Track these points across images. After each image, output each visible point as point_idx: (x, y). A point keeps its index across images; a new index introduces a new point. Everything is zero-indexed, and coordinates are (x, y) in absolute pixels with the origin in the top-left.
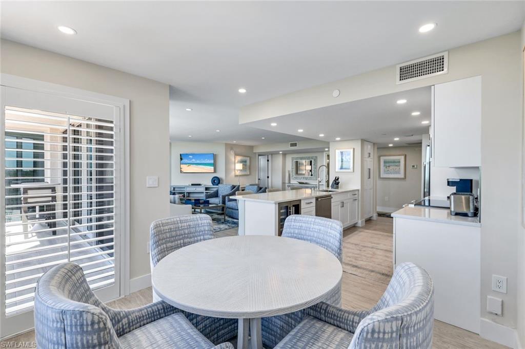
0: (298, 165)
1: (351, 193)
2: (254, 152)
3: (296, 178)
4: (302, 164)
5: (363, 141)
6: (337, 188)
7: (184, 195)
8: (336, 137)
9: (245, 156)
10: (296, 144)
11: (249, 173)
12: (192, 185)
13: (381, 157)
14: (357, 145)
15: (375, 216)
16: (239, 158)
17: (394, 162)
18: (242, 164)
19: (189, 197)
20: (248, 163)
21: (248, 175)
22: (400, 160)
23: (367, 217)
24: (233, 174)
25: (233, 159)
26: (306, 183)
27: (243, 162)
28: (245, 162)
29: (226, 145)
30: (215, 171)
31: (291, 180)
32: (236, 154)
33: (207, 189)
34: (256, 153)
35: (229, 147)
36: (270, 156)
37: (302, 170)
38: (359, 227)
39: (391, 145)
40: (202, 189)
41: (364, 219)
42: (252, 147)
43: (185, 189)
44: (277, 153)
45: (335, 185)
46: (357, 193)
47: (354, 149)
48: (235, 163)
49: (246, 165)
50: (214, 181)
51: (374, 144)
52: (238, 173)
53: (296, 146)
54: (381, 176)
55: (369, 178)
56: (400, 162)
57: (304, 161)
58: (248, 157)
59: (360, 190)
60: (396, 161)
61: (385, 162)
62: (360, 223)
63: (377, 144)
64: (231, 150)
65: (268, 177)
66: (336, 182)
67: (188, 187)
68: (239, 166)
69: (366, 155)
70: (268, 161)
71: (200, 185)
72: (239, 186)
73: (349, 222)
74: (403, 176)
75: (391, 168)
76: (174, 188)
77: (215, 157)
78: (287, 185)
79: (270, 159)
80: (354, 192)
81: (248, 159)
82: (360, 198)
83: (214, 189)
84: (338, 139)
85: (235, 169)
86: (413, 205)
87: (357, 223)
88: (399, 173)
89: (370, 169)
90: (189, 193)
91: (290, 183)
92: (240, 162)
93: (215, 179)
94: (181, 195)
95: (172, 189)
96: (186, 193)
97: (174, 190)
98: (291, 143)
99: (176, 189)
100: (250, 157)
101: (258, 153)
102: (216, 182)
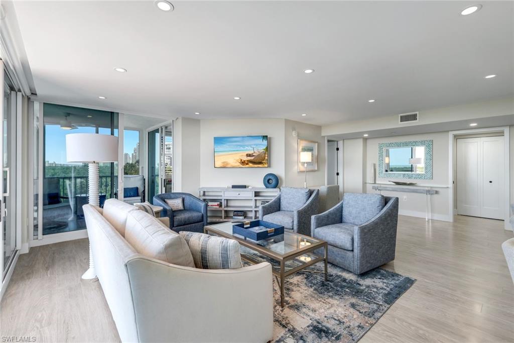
2: (322, 135)
3: (387, 175)
7: (221, 203)
9: (311, 141)
10: (415, 115)
11: (316, 169)
12: (234, 187)
16: (303, 144)
18: (309, 153)
19: (227, 206)
20: (315, 152)
21: (315, 171)
24: (295, 169)
25: (296, 146)
26: (411, 184)
27: (310, 150)
28: (313, 150)
29: (286, 122)
31: (378, 178)
32: (300, 137)
33: (257, 194)
34: (324, 137)
35: (291, 125)
40: (249, 194)
42: (319, 128)
43: (222, 194)
48: (298, 152)
49: (312, 155)
50: (269, 180)
52: (302, 168)
58: (315, 142)
64: (293, 130)
65: (338, 174)
67: (225, 190)
68: (306, 157)
70: (338, 149)
71: (245, 187)
76: (204, 192)
77: (269, 141)
78: (372, 186)
79: (340, 147)
81: (315, 147)
83: (271, 194)
85: (298, 162)
90: (227, 200)
91: (375, 183)
92: (304, 150)
93: (271, 177)
94: (216, 203)
95: (202, 193)
96: (223, 200)
97: (204, 195)
98: (402, 115)
99: (206, 194)
100: (317, 142)
101: (328, 136)
102: (273, 182)
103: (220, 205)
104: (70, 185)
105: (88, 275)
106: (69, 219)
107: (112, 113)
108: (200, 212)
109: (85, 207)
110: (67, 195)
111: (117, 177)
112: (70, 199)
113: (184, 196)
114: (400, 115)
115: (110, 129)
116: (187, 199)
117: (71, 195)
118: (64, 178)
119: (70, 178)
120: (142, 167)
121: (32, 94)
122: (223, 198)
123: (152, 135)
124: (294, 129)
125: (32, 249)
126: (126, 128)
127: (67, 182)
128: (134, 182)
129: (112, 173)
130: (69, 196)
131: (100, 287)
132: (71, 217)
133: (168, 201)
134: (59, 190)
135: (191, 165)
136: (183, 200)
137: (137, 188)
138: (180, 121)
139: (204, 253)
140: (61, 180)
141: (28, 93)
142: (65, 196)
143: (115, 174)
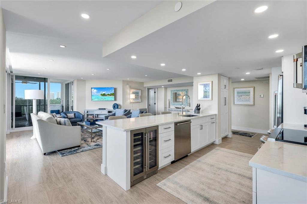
0: (177, 95)
1: (210, 118)
2: (144, 86)
3: (174, 105)
4: (180, 95)
5: (220, 75)
6: (199, 113)
8: (198, 73)
9: (137, 89)
10: (172, 80)
11: (140, 101)
12: (99, 109)
13: (235, 89)
14: (215, 79)
15: (230, 135)
16: (133, 91)
17: (245, 93)
18: (134, 95)
19: (97, 117)
20: (140, 94)
21: (140, 102)
22: (250, 91)
23: (223, 135)
24: (129, 101)
25: (129, 91)
27: (136, 94)
28: (138, 93)
29: (124, 81)
30: (115, 99)
31: (171, 106)
32: (131, 88)
33: (109, 112)
34: (146, 87)
35: (126, 82)
36: (156, 90)
37: (179, 99)
38: (217, 144)
39: (243, 80)
40: (106, 112)
41: (221, 138)
42: (142, 83)
43: (94, 112)
44: (160, 87)
45: (197, 111)
46: (214, 117)
47: (212, 82)
48: (130, 94)
49: (138, 95)
50: (115, 106)
51: (229, 78)
52: (132, 101)
53: (172, 81)
54: (235, 103)
55: (225, 105)
56: (250, 92)
57: (181, 93)
58: (140, 90)
59: (217, 115)
60: (247, 92)
61: (238, 93)
62: (218, 141)
63: (231, 78)
65: (155, 104)
66: (198, 108)
67: (96, 110)
68: (133, 96)
69: (223, 87)
70: (155, 92)
71: (105, 109)
72: (130, 110)
73: (207, 141)
74: (252, 103)
75: (243, 97)
76: (87, 111)
77: (115, 89)
78: (167, 109)
79: (156, 91)
80: (212, 117)
81: (140, 92)
82: (217, 121)
83: (114, 112)
84: (199, 74)
85: (130, 99)
86: (274, 139)
87: (215, 141)
88: (249, 100)
89: (225, 98)
90: (97, 115)
91: (170, 108)
92: (133, 93)
93: (115, 105)
94: (92, 116)
95: (86, 112)
96: (94, 115)
97: (87, 112)
98: (169, 79)
99: (88, 112)
100: (141, 90)
101: (147, 87)
102: (116, 107)
103: (93, 117)
104: (26, 109)
105: (33, 137)
106: (26, 124)
107: (45, 78)
108: (80, 118)
109: (31, 114)
110: (25, 113)
111: (47, 105)
112: (26, 115)
113: (75, 113)
114: (168, 79)
115: (44, 83)
116: (76, 114)
117: (27, 113)
118: (23, 106)
119: (26, 106)
120: (63, 101)
121: (11, 72)
122: (94, 114)
123: (67, 86)
124: (128, 84)
125: (10, 133)
126: (51, 82)
127: (25, 108)
128: (58, 107)
129: (45, 103)
130: (26, 113)
131: (37, 140)
132: (27, 123)
133: (68, 114)
134: (21, 110)
135: (81, 99)
136: (75, 114)
137: (59, 110)
138: (76, 81)
139: (60, 122)
140: (22, 107)
141: (9, 72)
142: (24, 114)
143: (46, 104)
